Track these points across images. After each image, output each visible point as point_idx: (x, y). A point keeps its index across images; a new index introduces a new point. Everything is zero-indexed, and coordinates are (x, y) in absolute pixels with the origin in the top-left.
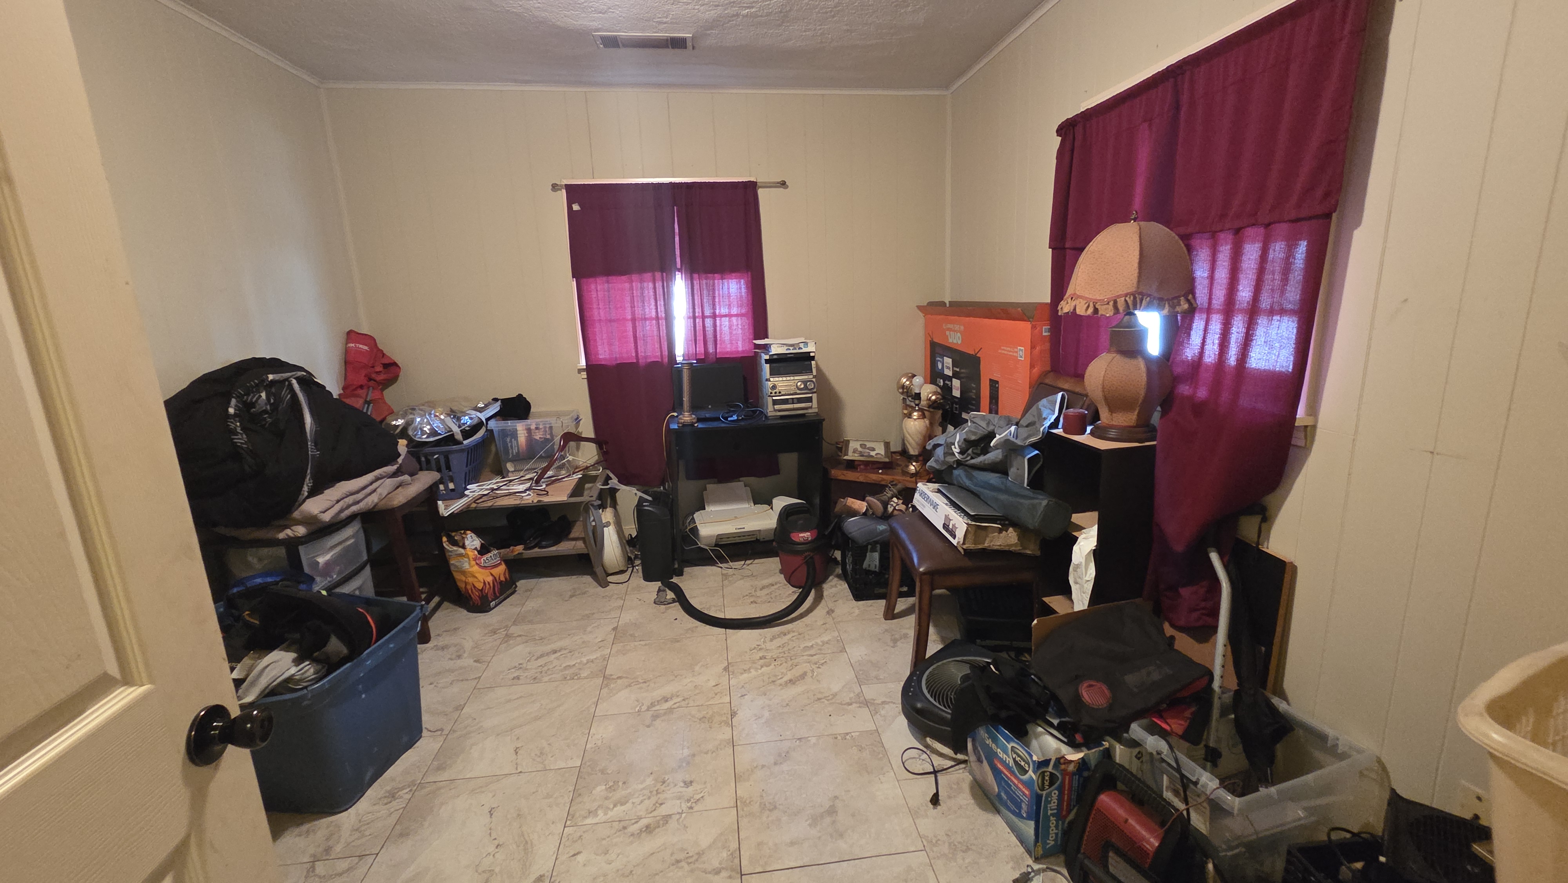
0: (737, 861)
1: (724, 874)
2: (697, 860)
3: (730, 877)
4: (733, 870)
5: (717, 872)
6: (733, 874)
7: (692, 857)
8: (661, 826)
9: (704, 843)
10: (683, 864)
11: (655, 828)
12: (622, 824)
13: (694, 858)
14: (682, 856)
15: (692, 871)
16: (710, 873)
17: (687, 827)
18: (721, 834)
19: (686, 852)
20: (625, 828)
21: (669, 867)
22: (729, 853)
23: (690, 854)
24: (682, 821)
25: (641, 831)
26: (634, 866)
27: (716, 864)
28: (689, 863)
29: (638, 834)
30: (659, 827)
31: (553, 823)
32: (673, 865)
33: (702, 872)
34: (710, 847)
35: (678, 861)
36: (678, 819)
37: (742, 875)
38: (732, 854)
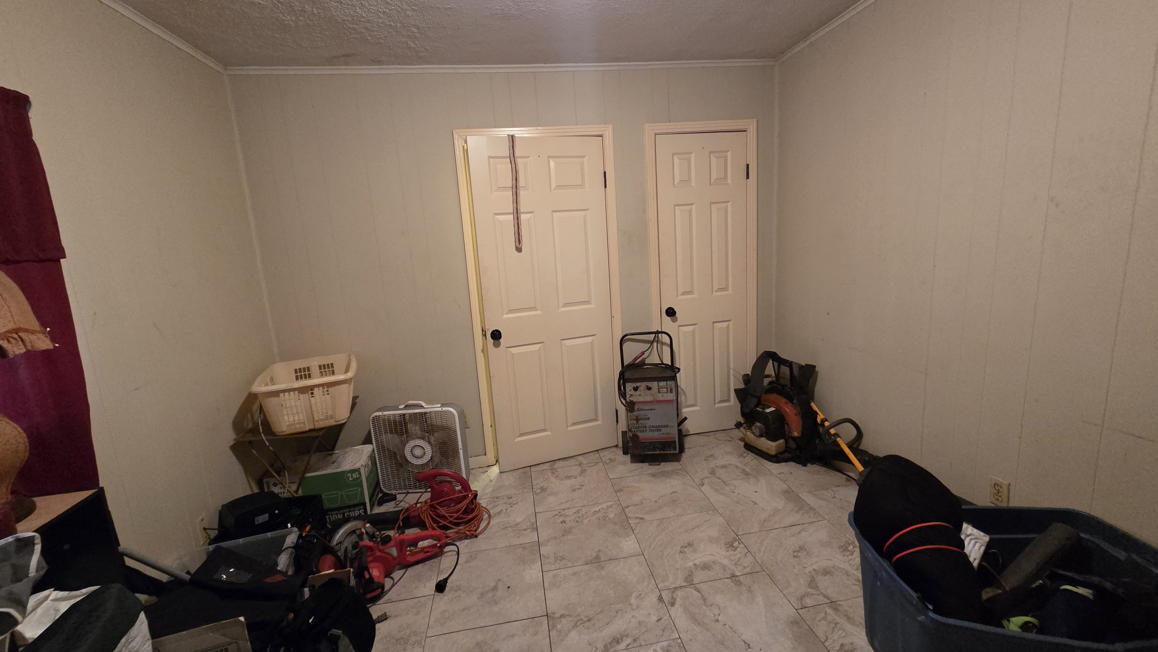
0: (550, 623)
1: (558, 615)
2: (577, 622)
3: (554, 614)
4: (553, 618)
5: (562, 616)
6: (552, 615)
7: (581, 624)
8: (608, 644)
9: (574, 634)
10: (586, 619)
11: (612, 642)
12: (638, 644)
13: (579, 623)
14: (586, 624)
15: (579, 615)
16: (567, 615)
17: (589, 644)
18: (563, 640)
19: (585, 627)
20: (634, 640)
21: (594, 617)
22: (556, 628)
23: (582, 625)
24: (593, 649)
25: (622, 639)
26: (616, 616)
27: (564, 620)
28: (582, 620)
29: (623, 637)
30: (610, 643)
31: (691, 640)
32: (592, 618)
33: (572, 615)
34: (569, 631)
35: (589, 620)
36: (597, 650)
37: (547, 615)
38: (554, 627)
